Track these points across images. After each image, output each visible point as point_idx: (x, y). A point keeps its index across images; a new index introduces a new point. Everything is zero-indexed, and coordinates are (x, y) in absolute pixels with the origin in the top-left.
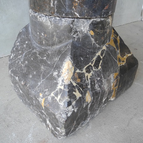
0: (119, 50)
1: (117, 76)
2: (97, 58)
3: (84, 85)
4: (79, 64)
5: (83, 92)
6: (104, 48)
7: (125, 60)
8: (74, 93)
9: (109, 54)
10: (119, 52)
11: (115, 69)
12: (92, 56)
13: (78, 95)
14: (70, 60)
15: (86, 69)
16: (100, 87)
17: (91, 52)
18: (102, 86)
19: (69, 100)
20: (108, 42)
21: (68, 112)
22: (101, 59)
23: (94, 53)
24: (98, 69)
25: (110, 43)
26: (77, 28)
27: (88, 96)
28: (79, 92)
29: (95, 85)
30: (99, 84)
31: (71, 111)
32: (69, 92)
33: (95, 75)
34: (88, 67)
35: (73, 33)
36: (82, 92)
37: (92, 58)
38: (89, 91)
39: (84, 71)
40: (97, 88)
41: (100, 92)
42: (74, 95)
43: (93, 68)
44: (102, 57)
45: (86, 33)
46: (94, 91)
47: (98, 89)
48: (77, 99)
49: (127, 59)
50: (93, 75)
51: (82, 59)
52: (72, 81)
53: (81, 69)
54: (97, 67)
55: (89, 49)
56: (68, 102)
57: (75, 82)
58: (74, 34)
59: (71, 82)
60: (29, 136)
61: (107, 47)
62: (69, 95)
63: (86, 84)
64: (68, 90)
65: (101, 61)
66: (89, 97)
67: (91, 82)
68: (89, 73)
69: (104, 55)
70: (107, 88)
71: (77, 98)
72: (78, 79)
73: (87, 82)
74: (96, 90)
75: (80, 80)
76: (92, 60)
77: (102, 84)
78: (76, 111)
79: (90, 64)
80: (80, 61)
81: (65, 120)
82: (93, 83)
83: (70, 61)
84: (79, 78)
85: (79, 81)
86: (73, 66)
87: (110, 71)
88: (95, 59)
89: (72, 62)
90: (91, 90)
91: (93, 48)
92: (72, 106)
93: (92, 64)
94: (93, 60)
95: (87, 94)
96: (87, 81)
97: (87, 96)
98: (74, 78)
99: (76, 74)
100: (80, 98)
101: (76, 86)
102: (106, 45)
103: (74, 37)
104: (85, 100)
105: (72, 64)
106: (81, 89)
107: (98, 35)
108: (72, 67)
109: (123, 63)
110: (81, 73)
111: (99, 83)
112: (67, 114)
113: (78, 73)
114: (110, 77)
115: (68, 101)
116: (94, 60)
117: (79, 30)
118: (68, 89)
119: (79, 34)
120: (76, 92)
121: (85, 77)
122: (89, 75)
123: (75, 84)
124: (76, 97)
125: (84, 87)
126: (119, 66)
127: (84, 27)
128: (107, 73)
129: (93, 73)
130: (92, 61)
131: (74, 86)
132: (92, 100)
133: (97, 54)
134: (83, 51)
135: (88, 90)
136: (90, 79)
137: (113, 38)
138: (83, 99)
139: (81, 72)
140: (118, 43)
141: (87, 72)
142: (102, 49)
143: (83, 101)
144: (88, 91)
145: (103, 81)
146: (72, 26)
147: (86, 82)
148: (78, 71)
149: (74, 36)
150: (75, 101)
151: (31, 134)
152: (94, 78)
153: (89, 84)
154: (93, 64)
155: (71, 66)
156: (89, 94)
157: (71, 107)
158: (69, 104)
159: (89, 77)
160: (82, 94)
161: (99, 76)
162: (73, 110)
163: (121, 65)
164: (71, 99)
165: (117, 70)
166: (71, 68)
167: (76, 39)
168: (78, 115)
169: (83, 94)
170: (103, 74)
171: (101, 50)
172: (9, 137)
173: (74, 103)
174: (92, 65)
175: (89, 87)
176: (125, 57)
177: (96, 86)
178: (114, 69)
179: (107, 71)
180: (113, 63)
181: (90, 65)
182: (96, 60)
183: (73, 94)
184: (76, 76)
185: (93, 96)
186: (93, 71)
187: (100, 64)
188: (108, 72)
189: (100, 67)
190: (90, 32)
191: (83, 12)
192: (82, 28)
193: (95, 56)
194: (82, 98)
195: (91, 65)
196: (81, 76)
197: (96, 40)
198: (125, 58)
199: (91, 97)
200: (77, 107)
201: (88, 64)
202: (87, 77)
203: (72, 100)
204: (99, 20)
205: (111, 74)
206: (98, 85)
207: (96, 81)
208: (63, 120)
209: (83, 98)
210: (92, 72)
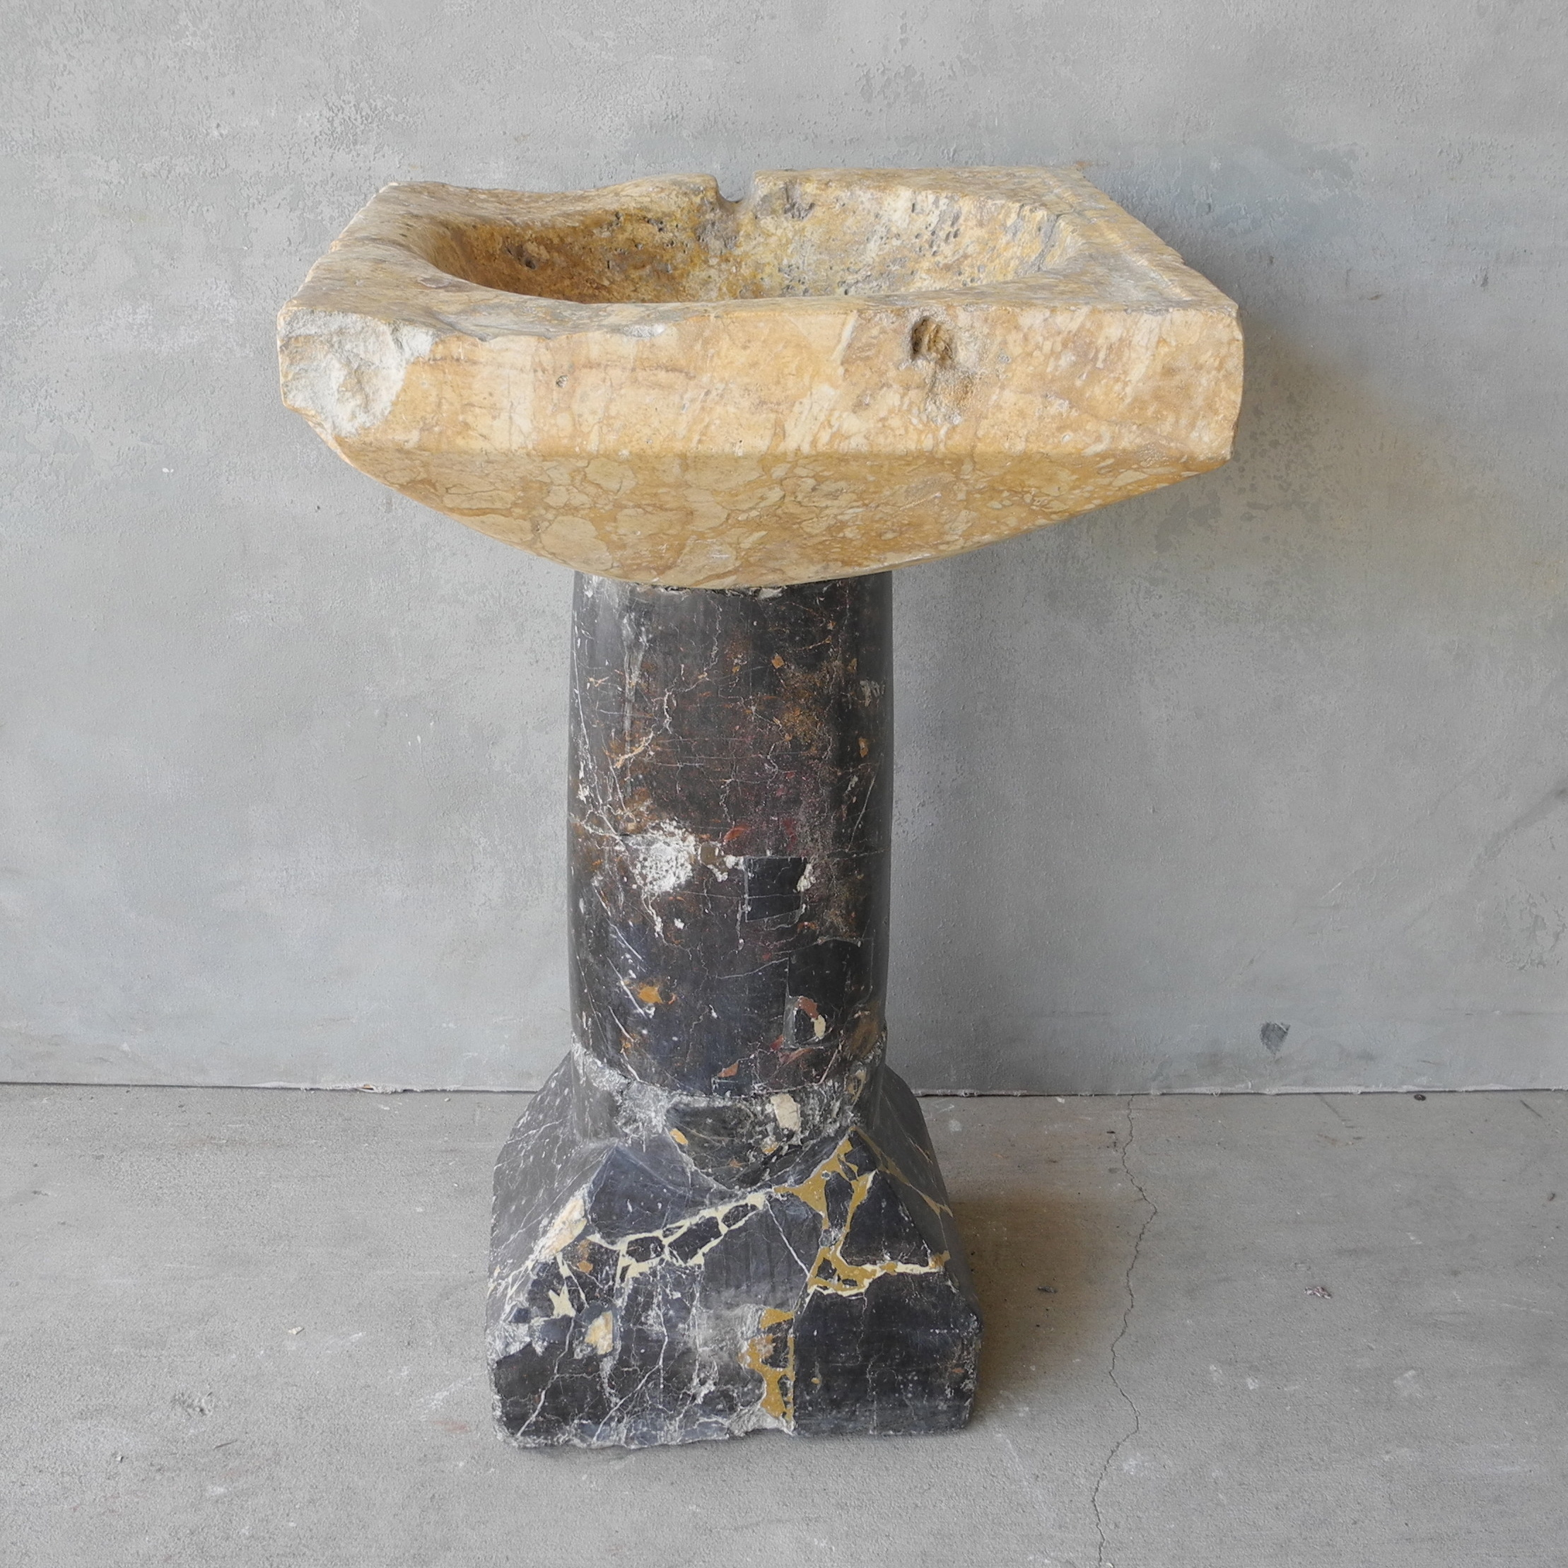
0: (846, 1230)
1: (779, 1324)
2: (697, 1225)
3: (601, 1290)
4: (611, 1219)
5: (586, 1305)
6: (757, 1199)
7: (867, 1283)
8: (551, 1294)
9: (772, 1231)
10: (841, 1237)
11: (779, 1294)
12: (677, 1209)
13: (563, 1305)
14: (583, 1198)
15: (631, 1243)
16: (669, 1323)
17: (682, 1197)
18: (681, 1326)
19: (526, 1305)
20: (786, 1185)
21: (513, 1338)
22: (718, 1234)
23: (695, 1205)
24: (686, 1262)
25: (799, 1190)
26: (637, 1109)
27: (603, 1327)
28: (572, 1301)
29: (647, 1306)
30: (671, 1312)
31: (521, 1343)
32: (535, 1283)
33: (663, 1277)
34: (642, 1240)
35: (623, 1121)
36: (582, 1304)
37: (678, 1217)
38: (615, 1316)
39: (622, 1246)
40: (651, 1322)
41: (659, 1342)
42: (550, 1300)
43: (667, 1250)
44: (723, 1229)
45: (660, 1131)
46: (634, 1324)
47: (657, 1328)
48: (553, 1317)
49: (878, 1283)
50: (654, 1274)
51: (630, 1208)
52: (559, 1260)
53: (610, 1235)
54: (686, 1256)
55: (678, 1185)
56: (519, 1311)
57: (569, 1265)
58: (625, 1124)
59: (555, 1259)
60: (437, 1394)
61: (777, 1200)
62: (530, 1292)
63: (611, 1289)
64: (536, 1278)
65: (714, 1242)
66: (602, 1334)
67: (636, 1292)
68: (638, 1261)
69: (741, 1223)
70: (705, 1344)
71: (555, 1312)
72: (584, 1261)
73: (617, 1286)
74: (645, 1327)
75: (591, 1267)
76: (674, 1226)
77: (684, 1320)
78: (539, 1349)
79: (658, 1233)
80: (617, 1211)
81: (496, 1359)
82: (641, 1299)
83: (581, 1201)
84: (592, 1259)
85: (585, 1267)
86: (585, 1216)
87: (748, 1292)
88: (686, 1223)
89: (589, 1206)
90: (622, 1317)
91: (693, 1185)
92: (529, 1328)
93: (665, 1236)
94: (678, 1224)
95: (599, 1322)
96: (618, 1279)
97: (599, 1327)
98: (570, 1253)
99: (583, 1242)
100: (566, 1319)
101: (569, 1278)
102: (777, 1192)
103: (626, 1135)
104: (583, 1335)
105: (586, 1211)
106: (583, 1296)
107: (703, 1147)
108: (579, 1220)
109: (845, 1290)
110: (606, 1249)
111: (668, 1310)
112: (507, 1345)
113: (594, 1244)
114: (738, 1311)
115: (520, 1306)
116: (680, 1227)
117: (643, 1116)
118: (538, 1274)
119: (641, 1129)
120: (559, 1295)
121: (615, 1264)
122: (637, 1269)
123: (565, 1271)
124: (551, 1307)
125: (597, 1294)
126: (811, 1291)
127: (656, 1112)
128: (728, 1294)
129: (659, 1267)
130: (668, 1226)
131: (558, 1276)
132: (614, 1349)
133: (707, 1213)
134: (646, 1186)
135: (608, 1309)
136: (635, 1280)
137: (826, 1175)
138: (574, 1328)
139: (605, 1245)
140: (852, 1206)
141: (630, 1253)
142: (742, 1202)
143: (574, 1332)
144: (610, 1313)
145: (694, 1311)
146: (619, 1098)
147: (611, 1283)
148: (596, 1238)
149: (627, 1131)
150: (546, 1319)
151: (446, 1393)
152: (654, 1285)
153: (622, 1294)
154: (671, 1239)
155: (577, 1215)
156: (606, 1325)
157: (523, 1328)
158: (522, 1316)
159: (633, 1272)
160: (579, 1310)
161: (678, 1285)
162: (528, 1339)
163: (825, 1293)
164: (533, 1305)
165: (794, 1303)
166: (576, 1222)
167: (630, 1142)
168: (552, 1373)
169: (584, 1312)
170: (704, 1289)
171: (734, 1204)
172: (390, 1371)
173: (538, 1322)
174: (666, 1242)
175: (620, 1303)
176: (868, 1267)
177: (652, 1313)
178: (773, 1289)
179: (728, 1286)
180: (781, 1267)
181: (656, 1239)
182: (690, 1230)
183: (547, 1295)
184: (583, 1250)
185: (622, 1338)
186: (662, 1260)
187: (706, 1249)
188: (732, 1291)
189: (699, 1259)
190: (672, 1133)
191: (646, 1070)
192: (653, 1115)
193: (695, 1214)
194: (575, 1322)
195: (661, 1238)
196: (600, 1258)
197: (701, 1163)
198: (866, 1274)
199: (614, 1340)
200: (544, 1340)
201: (650, 1231)
202: (625, 1270)
203: (534, 1309)
204: (703, 1105)
205: (745, 1302)
206: (665, 1315)
207: (660, 1297)
208: (494, 1356)
209: (578, 1325)
210: (654, 1261)
